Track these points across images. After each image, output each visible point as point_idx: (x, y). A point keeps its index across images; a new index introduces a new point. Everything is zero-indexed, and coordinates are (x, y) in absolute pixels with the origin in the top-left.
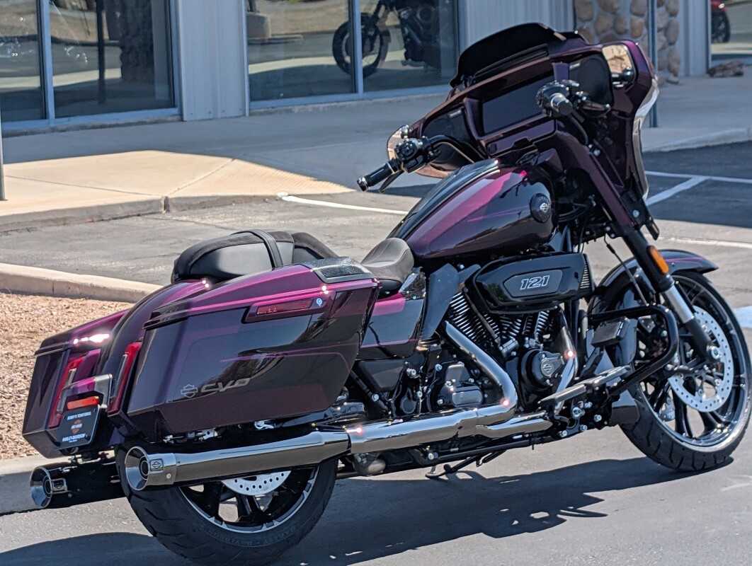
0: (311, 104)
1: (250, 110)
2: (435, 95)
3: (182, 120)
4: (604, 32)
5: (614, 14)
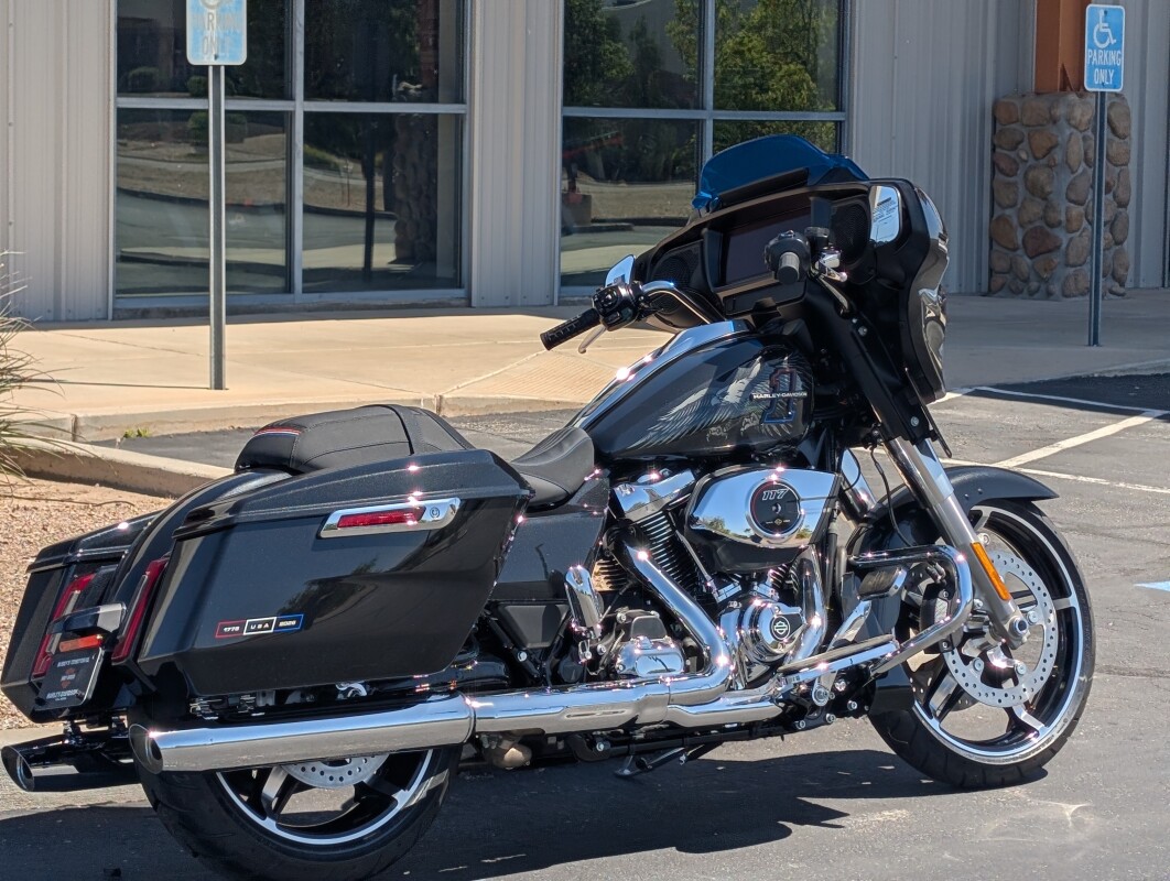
1: (559, 297)
4: (1030, 222)
5: (1045, 199)
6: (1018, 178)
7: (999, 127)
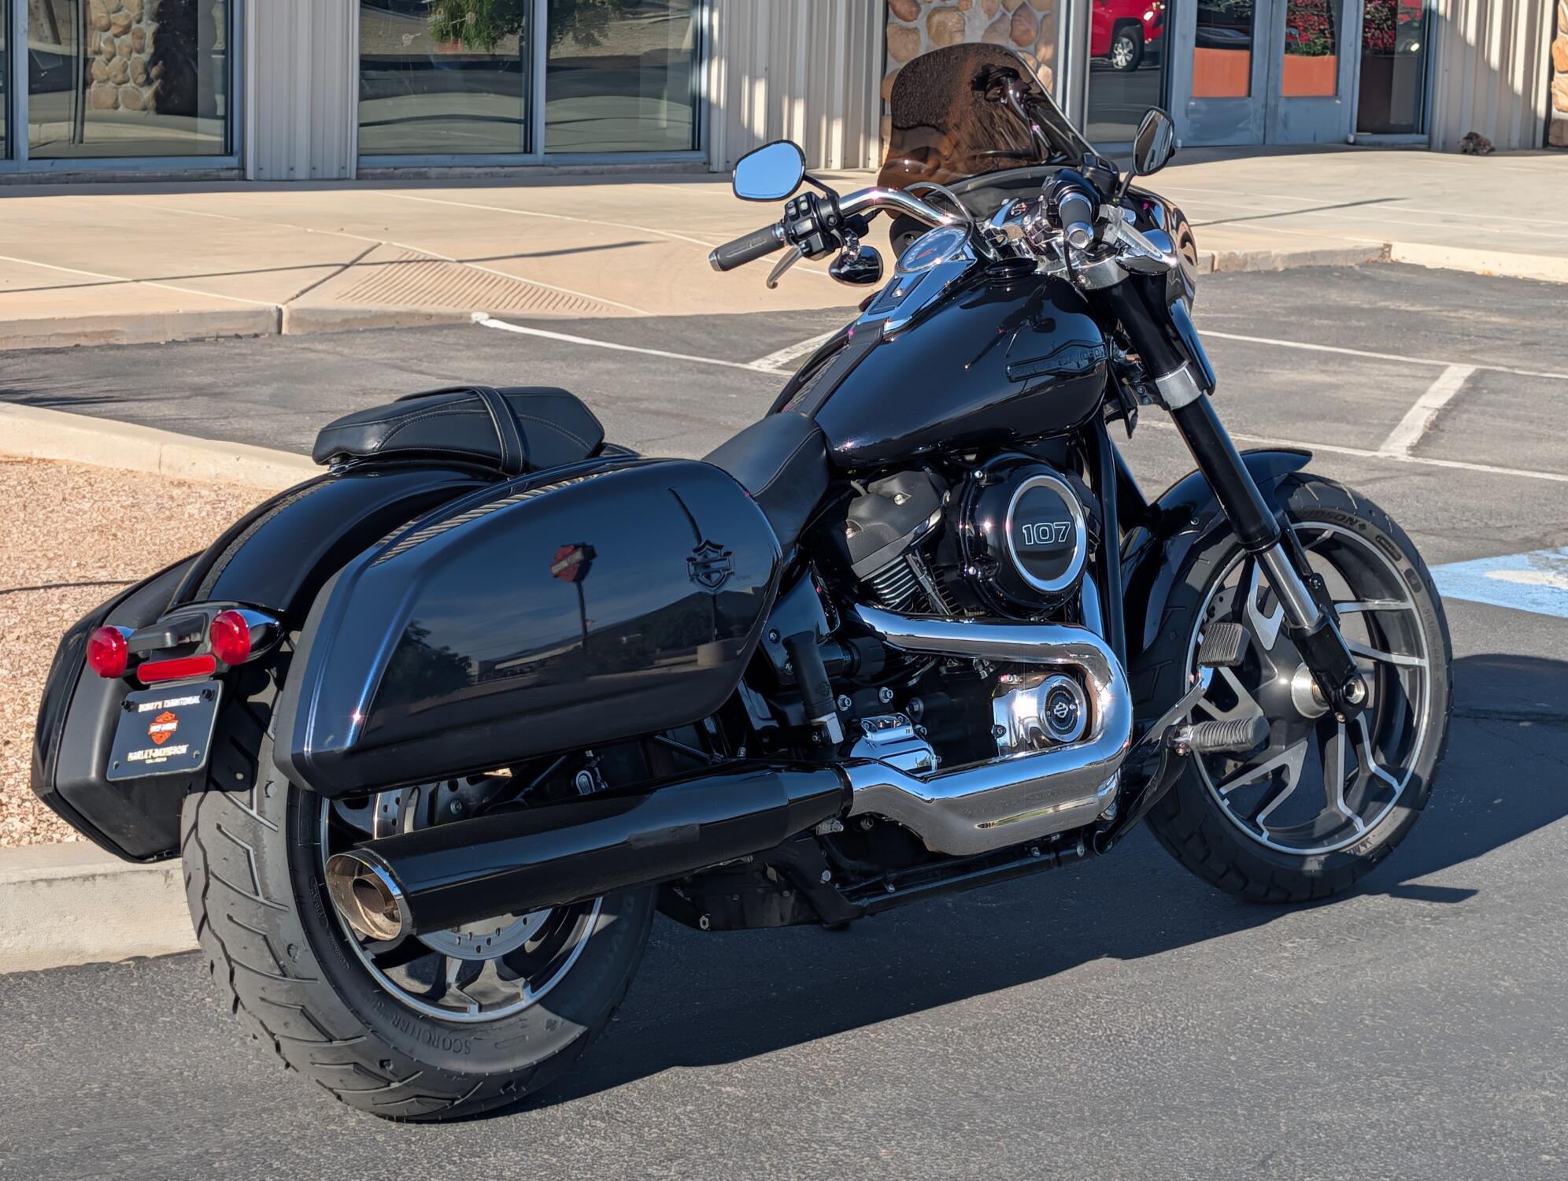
0: (456, 166)
1: (358, 168)
2: (659, 166)
3: (244, 176)
6: (920, 23)
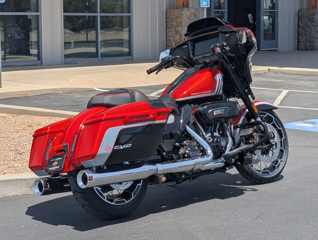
0: (83, 61)
1: (64, 62)
2: (123, 59)
3: (42, 65)
4: (177, 40)
5: (180, 35)
6: (173, 29)
7: (167, 17)
